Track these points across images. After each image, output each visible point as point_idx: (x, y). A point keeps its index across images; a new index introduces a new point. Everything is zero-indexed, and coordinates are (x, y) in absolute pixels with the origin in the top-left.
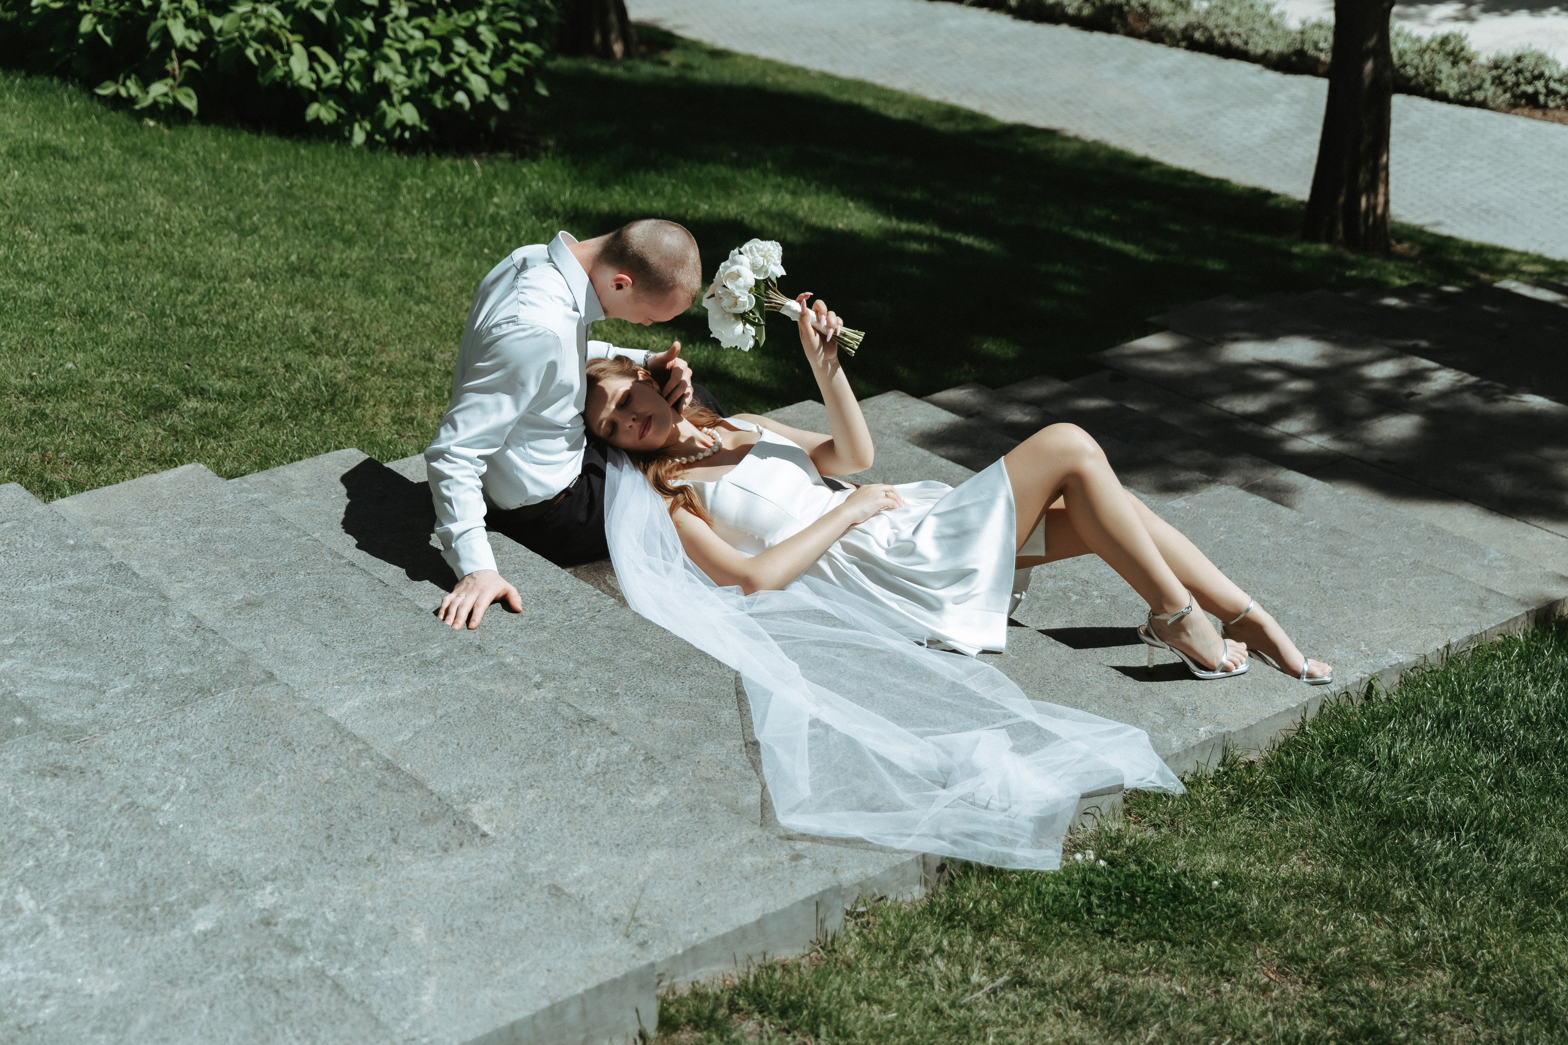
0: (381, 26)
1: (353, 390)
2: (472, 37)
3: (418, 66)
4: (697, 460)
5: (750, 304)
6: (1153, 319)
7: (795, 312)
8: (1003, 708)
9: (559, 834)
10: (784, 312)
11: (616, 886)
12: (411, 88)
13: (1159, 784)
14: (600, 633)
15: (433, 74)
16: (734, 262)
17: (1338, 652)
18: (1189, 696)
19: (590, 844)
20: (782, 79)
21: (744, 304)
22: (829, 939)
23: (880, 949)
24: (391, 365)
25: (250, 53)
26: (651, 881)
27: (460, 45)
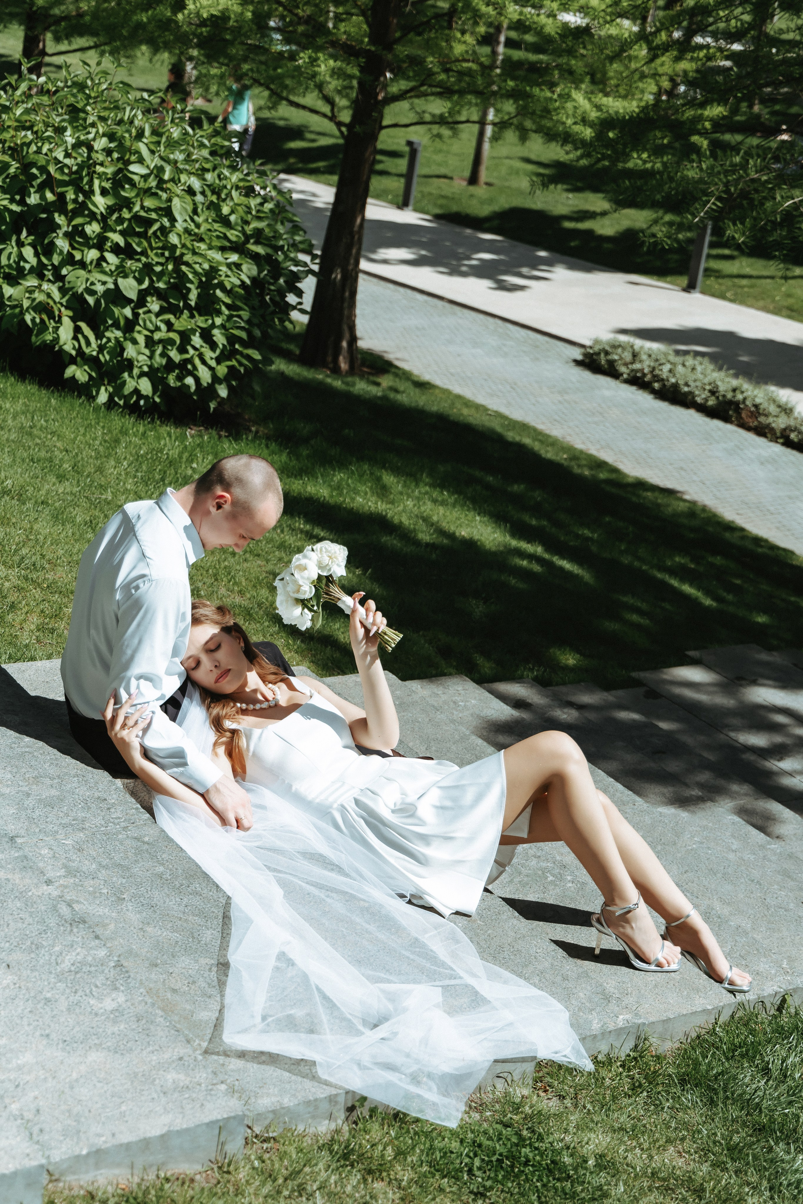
0: (136, 315)
1: (13, 597)
2: (207, 336)
3: (159, 350)
4: (254, 709)
5: (311, 592)
6: (691, 653)
7: (349, 607)
8: (452, 969)
9: (18, 1022)
10: (340, 604)
11: (50, 1080)
12: (150, 367)
13: (573, 1060)
14: (128, 842)
15: (170, 359)
16: (305, 557)
17: (763, 966)
18: (624, 982)
19: (42, 1035)
20: (465, 411)
21: (305, 592)
22: (227, 1161)
23: (271, 1176)
24: (54, 582)
25: (28, 318)
26: (82, 1080)
27: (197, 340)
